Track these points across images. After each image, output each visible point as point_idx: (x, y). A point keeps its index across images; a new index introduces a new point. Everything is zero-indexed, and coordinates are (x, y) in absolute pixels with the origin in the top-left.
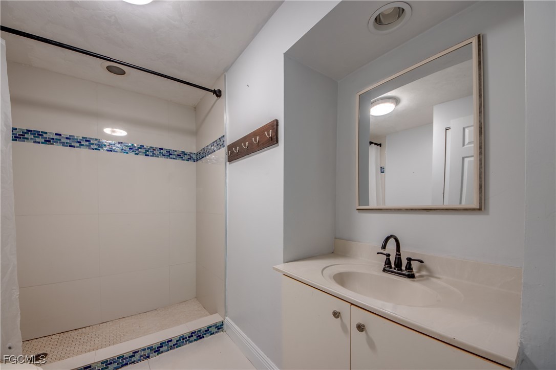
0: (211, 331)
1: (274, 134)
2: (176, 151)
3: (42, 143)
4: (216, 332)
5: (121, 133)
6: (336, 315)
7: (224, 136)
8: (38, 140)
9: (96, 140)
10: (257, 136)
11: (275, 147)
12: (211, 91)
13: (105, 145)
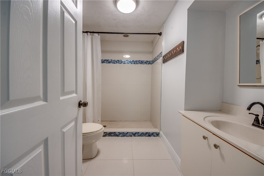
0: (154, 135)
1: (182, 48)
2: (144, 61)
3: (108, 63)
4: (156, 136)
5: (127, 56)
6: (204, 138)
7: (162, 52)
8: (107, 62)
9: (121, 60)
10: (174, 50)
11: (182, 54)
12: (157, 34)
13: (123, 62)
